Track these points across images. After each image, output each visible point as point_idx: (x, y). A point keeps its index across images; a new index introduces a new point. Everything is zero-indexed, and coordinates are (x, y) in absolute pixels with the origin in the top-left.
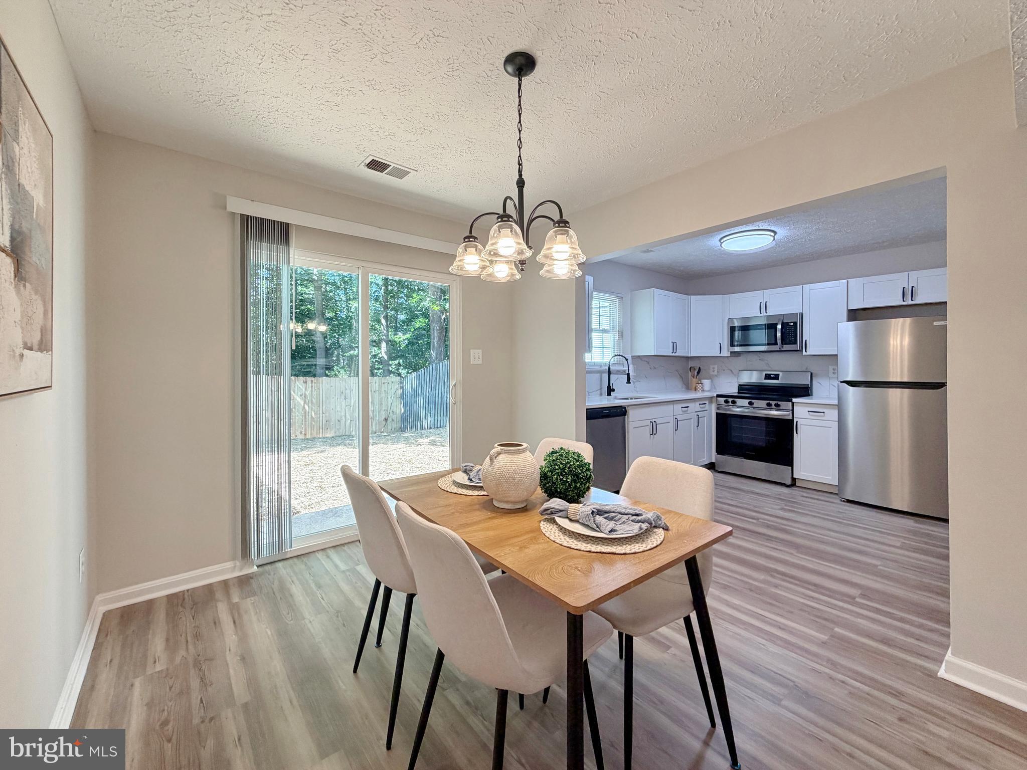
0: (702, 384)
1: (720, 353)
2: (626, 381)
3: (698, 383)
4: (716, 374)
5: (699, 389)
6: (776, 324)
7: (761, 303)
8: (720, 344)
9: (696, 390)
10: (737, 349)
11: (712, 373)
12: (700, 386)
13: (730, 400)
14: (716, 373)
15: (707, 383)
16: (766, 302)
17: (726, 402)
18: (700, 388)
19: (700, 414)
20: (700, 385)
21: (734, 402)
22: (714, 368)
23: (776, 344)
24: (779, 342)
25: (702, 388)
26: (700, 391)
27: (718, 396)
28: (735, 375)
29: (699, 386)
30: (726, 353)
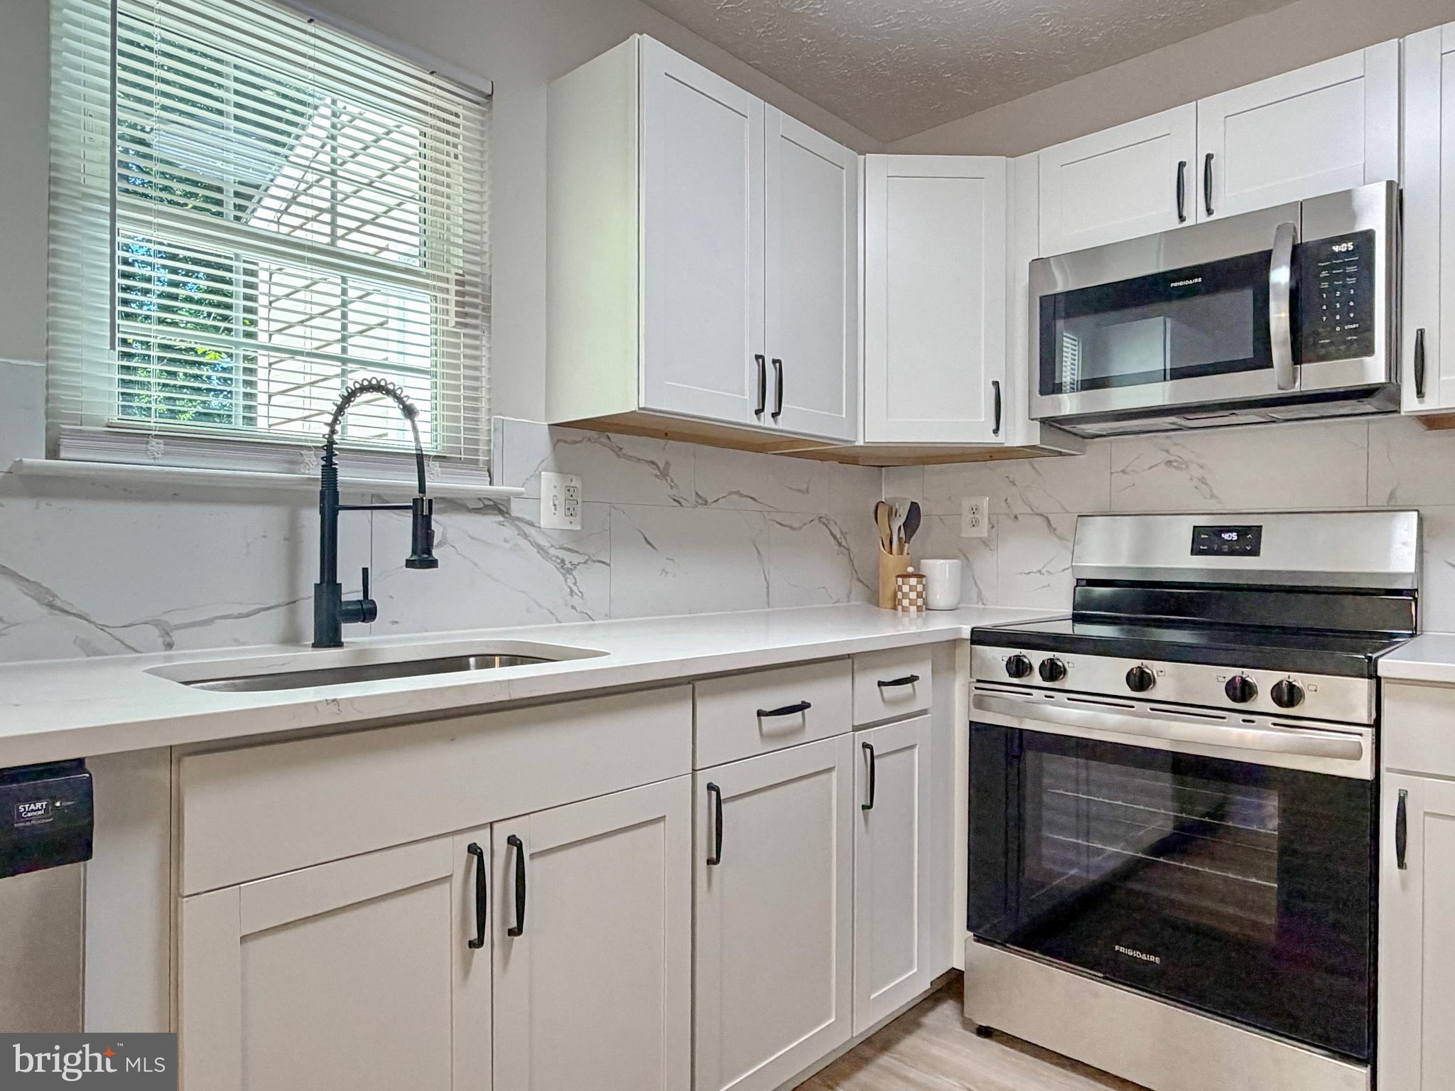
0: (920, 576)
1: (996, 431)
2: (408, 553)
3: (906, 576)
4: (985, 535)
5: (906, 602)
6: (1264, 260)
7: (1182, 165)
8: (996, 384)
9: (895, 608)
10: (1069, 404)
11: (968, 533)
12: (912, 588)
13: (1036, 658)
14: (983, 530)
15: (941, 572)
16: (1209, 157)
17: (1018, 668)
18: (913, 595)
19: (880, 739)
20: (913, 581)
21: (1053, 672)
22: (974, 510)
23: (1262, 359)
24: (1280, 351)
25: (919, 595)
26: (913, 609)
27: (981, 637)
28: (1061, 538)
29: (906, 589)
30: (1020, 432)
